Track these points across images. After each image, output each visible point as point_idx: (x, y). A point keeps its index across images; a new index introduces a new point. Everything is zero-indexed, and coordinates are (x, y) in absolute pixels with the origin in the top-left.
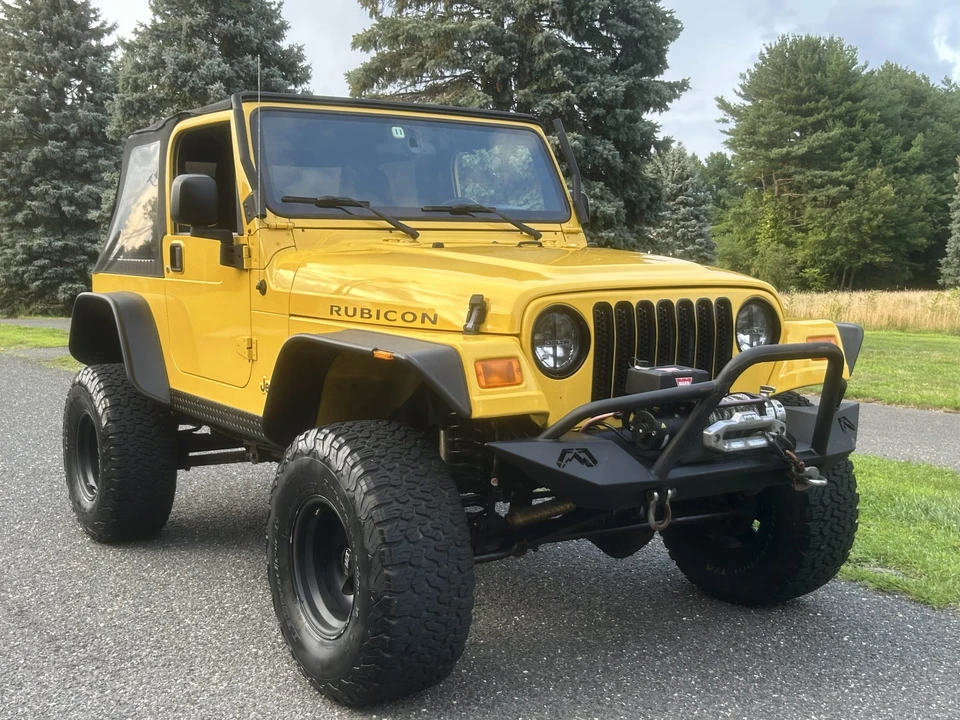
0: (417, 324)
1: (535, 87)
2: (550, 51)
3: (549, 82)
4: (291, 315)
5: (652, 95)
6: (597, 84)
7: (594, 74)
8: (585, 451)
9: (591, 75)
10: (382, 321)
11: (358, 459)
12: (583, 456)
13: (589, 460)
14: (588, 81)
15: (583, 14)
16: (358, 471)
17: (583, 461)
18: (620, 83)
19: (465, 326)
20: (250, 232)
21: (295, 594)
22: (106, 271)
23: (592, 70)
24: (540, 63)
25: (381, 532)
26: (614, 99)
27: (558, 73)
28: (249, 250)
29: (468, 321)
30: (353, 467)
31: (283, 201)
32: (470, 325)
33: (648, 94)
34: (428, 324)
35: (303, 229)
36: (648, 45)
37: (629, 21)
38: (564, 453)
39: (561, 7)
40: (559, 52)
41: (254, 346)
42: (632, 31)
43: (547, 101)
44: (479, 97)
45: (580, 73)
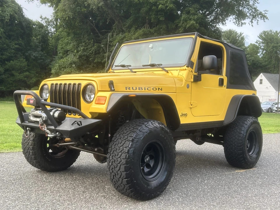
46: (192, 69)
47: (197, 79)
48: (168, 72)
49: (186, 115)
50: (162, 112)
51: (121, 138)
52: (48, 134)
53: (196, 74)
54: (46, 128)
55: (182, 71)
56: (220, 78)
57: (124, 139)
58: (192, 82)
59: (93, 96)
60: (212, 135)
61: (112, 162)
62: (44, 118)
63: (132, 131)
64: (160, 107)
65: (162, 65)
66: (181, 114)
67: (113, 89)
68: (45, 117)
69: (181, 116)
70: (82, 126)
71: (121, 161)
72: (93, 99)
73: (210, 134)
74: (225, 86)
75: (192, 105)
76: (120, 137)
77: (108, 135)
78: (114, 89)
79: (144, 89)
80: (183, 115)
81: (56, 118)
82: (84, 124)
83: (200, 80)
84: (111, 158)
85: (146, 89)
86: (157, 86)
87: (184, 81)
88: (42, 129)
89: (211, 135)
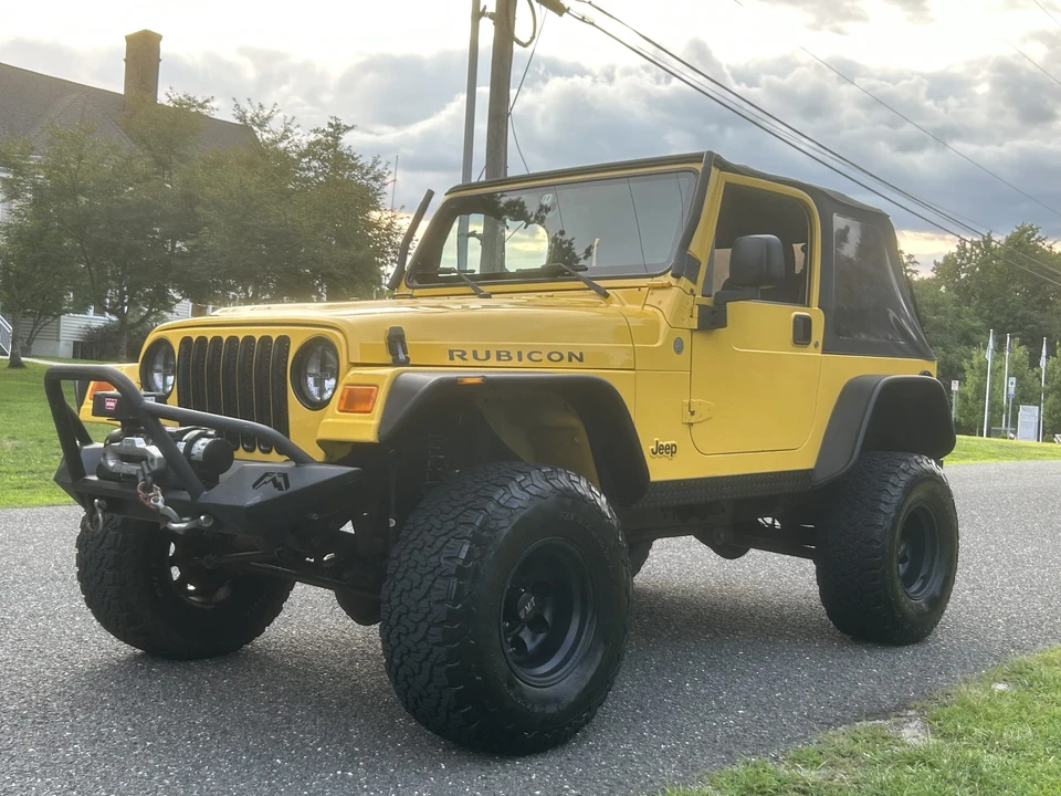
46: (695, 282)
47: (712, 319)
48: (606, 296)
49: (671, 450)
50: (583, 439)
51: (430, 530)
52: (168, 519)
53: (707, 301)
54: (161, 498)
55: (656, 292)
56: (797, 316)
57: (443, 531)
58: (695, 330)
59: (329, 383)
60: (777, 523)
61: (400, 617)
62: (156, 462)
63: (470, 505)
64: (574, 421)
65: (586, 269)
66: (654, 447)
67: (402, 356)
68: (159, 459)
69: (654, 454)
70: (289, 490)
71: (430, 612)
72: (330, 392)
73: (769, 520)
74: (816, 345)
75: (692, 413)
76: (428, 527)
77: (388, 523)
78: (408, 359)
79: (515, 357)
80: (660, 450)
81: (197, 462)
82: (296, 484)
83: (723, 324)
84: (395, 602)
85: (525, 356)
86: (565, 346)
87: (663, 325)
88: (147, 503)
89: (773, 522)
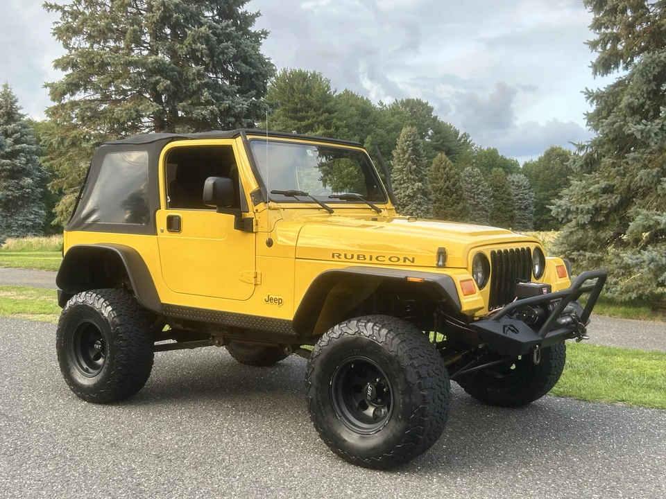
0: (401, 262)
1: (190, 102)
2: (200, 80)
3: (199, 99)
4: (296, 258)
5: (262, 111)
6: (230, 102)
7: (227, 95)
8: (512, 326)
9: (225, 96)
10: (374, 261)
11: (394, 335)
12: (512, 328)
13: (515, 331)
14: (224, 100)
15: (221, 57)
16: (397, 341)
17: (513, 331)
18: (244, 102)
19: (437, 264)
20: (257, 210)
21: (334, 412)
22: (83, 230)
23: (226, 93)
24: (193, 86)
25: (418, 372)
26: (241, 112)
27: (206, 94)
28: (257, 221)
29: (438, 262)
30: (393, 339)
31: (271, 192)
32: (441, 263)
33: (260, 110)
34: (408, 263)
35: (284, 209)
36: (258, 79)
37: (247, 63)
38: (504, 327)
39: (207, 52)
40: (206, 80)
41: (259, 277)
42: (249, 70)
43: (199, 111)
44: (152, 106)
45: (218, 95)
